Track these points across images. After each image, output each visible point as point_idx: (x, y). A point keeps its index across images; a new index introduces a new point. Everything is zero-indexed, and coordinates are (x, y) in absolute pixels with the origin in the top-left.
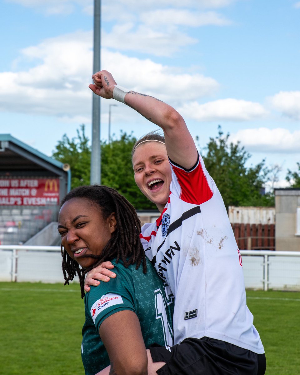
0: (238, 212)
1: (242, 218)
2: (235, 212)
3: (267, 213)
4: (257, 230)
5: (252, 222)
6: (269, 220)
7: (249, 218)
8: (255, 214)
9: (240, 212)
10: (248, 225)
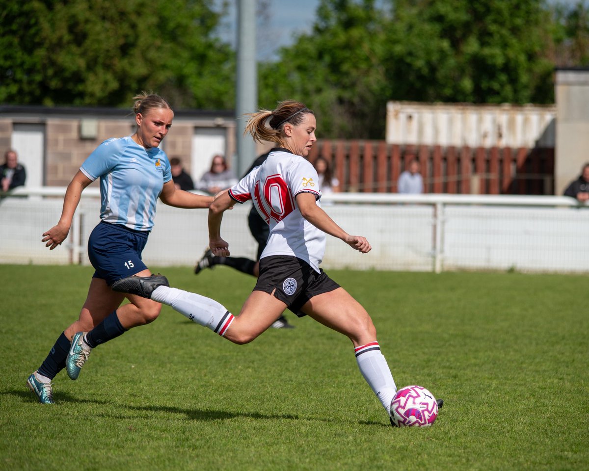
0: (410, 117)
1: (421, 131)
2: (403, 117)
3: (480, 121)
4: (459, 160)
5: (444, 141)
6: (485, 136)
7: (436, 131)
8: (451, 122)
9: (416, 116)
10: (438, 148)
